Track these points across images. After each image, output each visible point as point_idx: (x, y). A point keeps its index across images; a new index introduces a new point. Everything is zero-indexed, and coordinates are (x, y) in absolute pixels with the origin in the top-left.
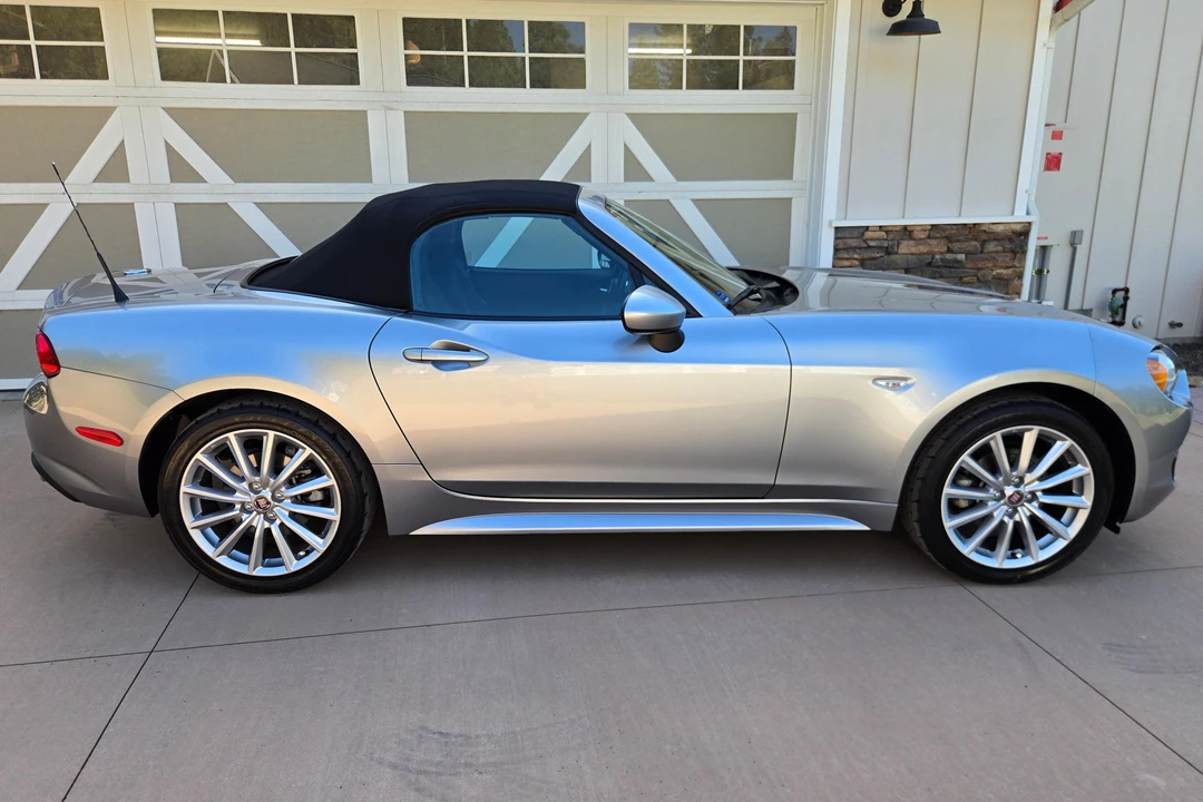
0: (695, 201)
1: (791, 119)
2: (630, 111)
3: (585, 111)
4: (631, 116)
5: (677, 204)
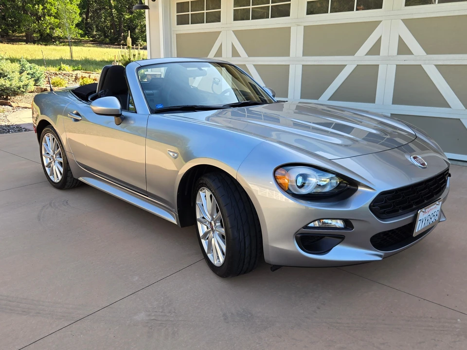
0: (437, 66)
2: (402, 18)
3: (380, 20)
4: (404, 20)
5: (425, 67)
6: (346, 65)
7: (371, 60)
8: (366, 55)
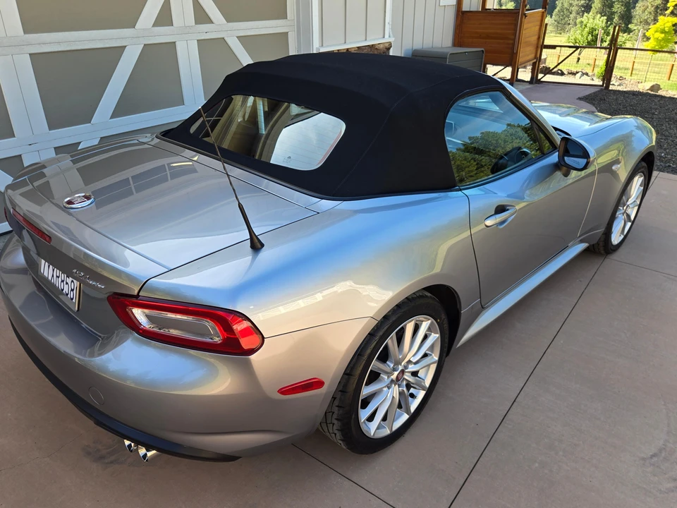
0: (238, 37)
5: (229, 41)
6: (125, 47)
7: (163, 35)
8: (155, 25)
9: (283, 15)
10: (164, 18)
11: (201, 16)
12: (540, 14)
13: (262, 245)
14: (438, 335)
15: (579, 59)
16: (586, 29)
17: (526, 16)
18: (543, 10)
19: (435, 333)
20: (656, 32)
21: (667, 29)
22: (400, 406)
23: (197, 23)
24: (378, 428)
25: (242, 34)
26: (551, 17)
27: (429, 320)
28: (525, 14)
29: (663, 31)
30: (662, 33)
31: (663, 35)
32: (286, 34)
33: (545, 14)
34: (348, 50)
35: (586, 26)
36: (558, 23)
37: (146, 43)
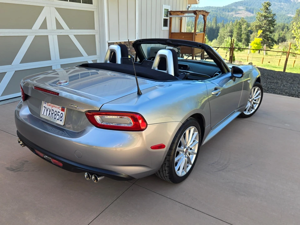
0: (75, 35)
1: (93, 13)
3: (43, 6)
4: (56, 8)
5: (70, 36)
6: (27, 36)
7: (43, 33)
8: (39, 29)
9: (93, 28)
10: (44, 26)
11: (59, 26)
12: (203, 34)
13: (142, 94)
14: (197, 132)
15: (226, 56)
16: (228, 44)
17: (196, 35)
18: (204, 33)
19: (196, 132)
20: (254, 44)
21: (258, 43)
22: (188, 163)
23: (57, 29)
24: (182, 173)
25: (76, 34)
26: (216, 40)
27: (193, 127)
28: (196, 34)
29: (257, 44)
30: (256, 44)
31: (257, 45)
32: (95, 35)
33: (205, 34)
34: (120, 43)
35: (228, 42)
36: (220, 42)
37: (36, 35)
